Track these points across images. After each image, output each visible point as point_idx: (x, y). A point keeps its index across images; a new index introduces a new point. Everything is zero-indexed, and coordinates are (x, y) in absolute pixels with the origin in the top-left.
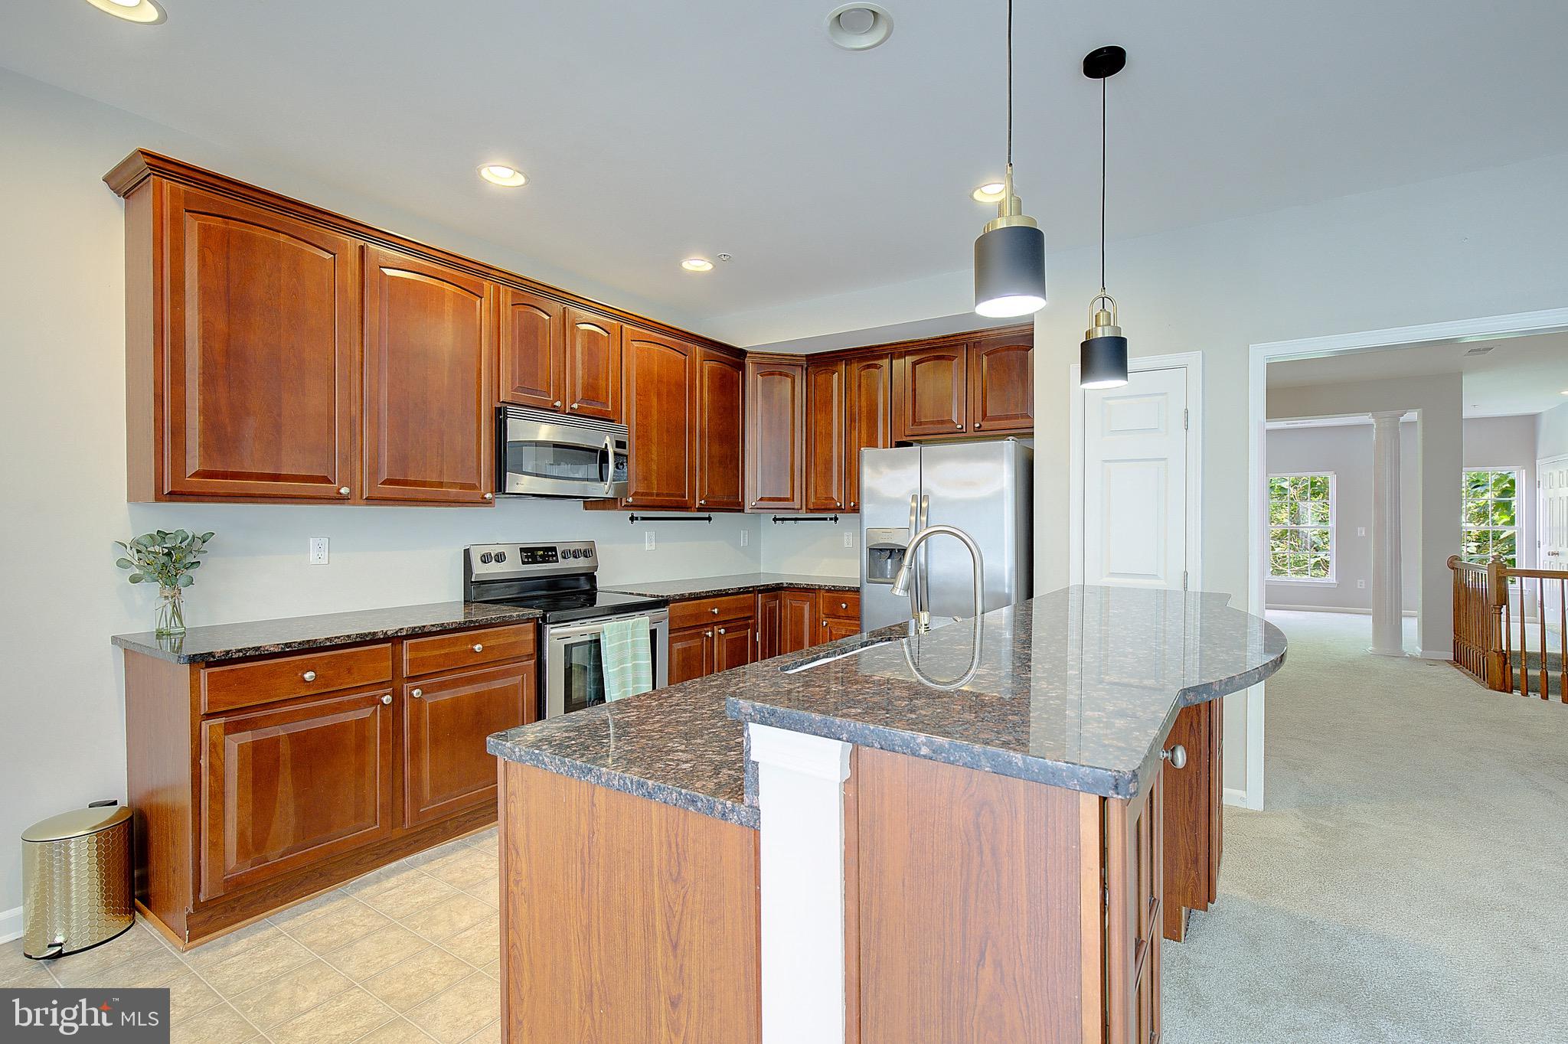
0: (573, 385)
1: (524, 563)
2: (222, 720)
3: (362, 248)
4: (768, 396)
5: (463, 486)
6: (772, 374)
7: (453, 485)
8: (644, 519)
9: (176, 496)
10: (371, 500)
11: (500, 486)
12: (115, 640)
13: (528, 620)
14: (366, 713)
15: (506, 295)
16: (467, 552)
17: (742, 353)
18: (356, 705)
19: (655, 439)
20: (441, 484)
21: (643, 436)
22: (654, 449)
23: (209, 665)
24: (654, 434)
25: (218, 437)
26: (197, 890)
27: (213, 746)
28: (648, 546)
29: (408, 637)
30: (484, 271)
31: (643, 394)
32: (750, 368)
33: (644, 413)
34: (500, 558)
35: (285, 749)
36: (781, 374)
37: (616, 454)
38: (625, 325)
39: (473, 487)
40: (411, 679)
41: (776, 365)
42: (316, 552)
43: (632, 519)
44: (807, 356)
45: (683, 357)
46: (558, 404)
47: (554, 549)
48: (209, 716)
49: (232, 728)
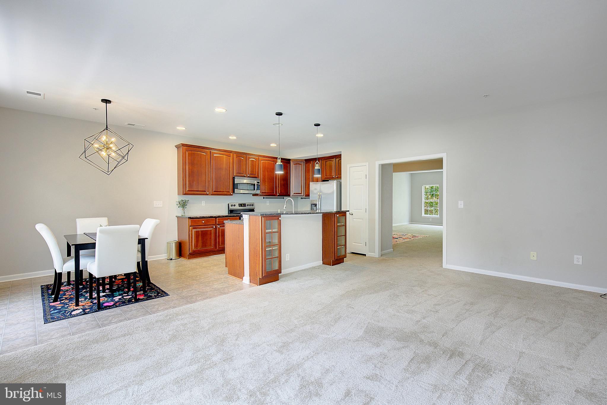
0: (248, 171)
1: (239, 207)
2: (192, 227)
3: (210, 151)
4: (295, 169)
5: (227, 192)
6: (297, 164)
7: (225, 192)
8: (266, 198)
9: (185, 194)
10: (212, 195)
11: (234, 192)
12: (176, 216)
13: (238, 216)
14: (211, 229)
15: (235, 156)
16: (228, 204)
17: (289, 160)
18: (210, 228)
19: (267, 181)
20: (223, 192)
21: (264, 180)
22: (266, 183)
23: (191, 219)
24: (266, 180)
25: (191, 185)
26: (189, 251)
27: (191, 230)
28: (268, 204)
29: (217, 217)
30: (231, 152)
31: (264, 171)
32: (291, 163)
33: (264, 176)
34: (235, 205)
35: (200, 232)
36: (299, 164)
37: (257, 185)
38: (260, 158)
39: (229, 192)
40: (218, 224)
41: (298, 162)
42: (203, 204)
43: (264, 198)
44: (305, 160)
45: (274, 163)
46: (245, 175)
47: (245, 204)
48: (191, 226)
49: (194, 228)
